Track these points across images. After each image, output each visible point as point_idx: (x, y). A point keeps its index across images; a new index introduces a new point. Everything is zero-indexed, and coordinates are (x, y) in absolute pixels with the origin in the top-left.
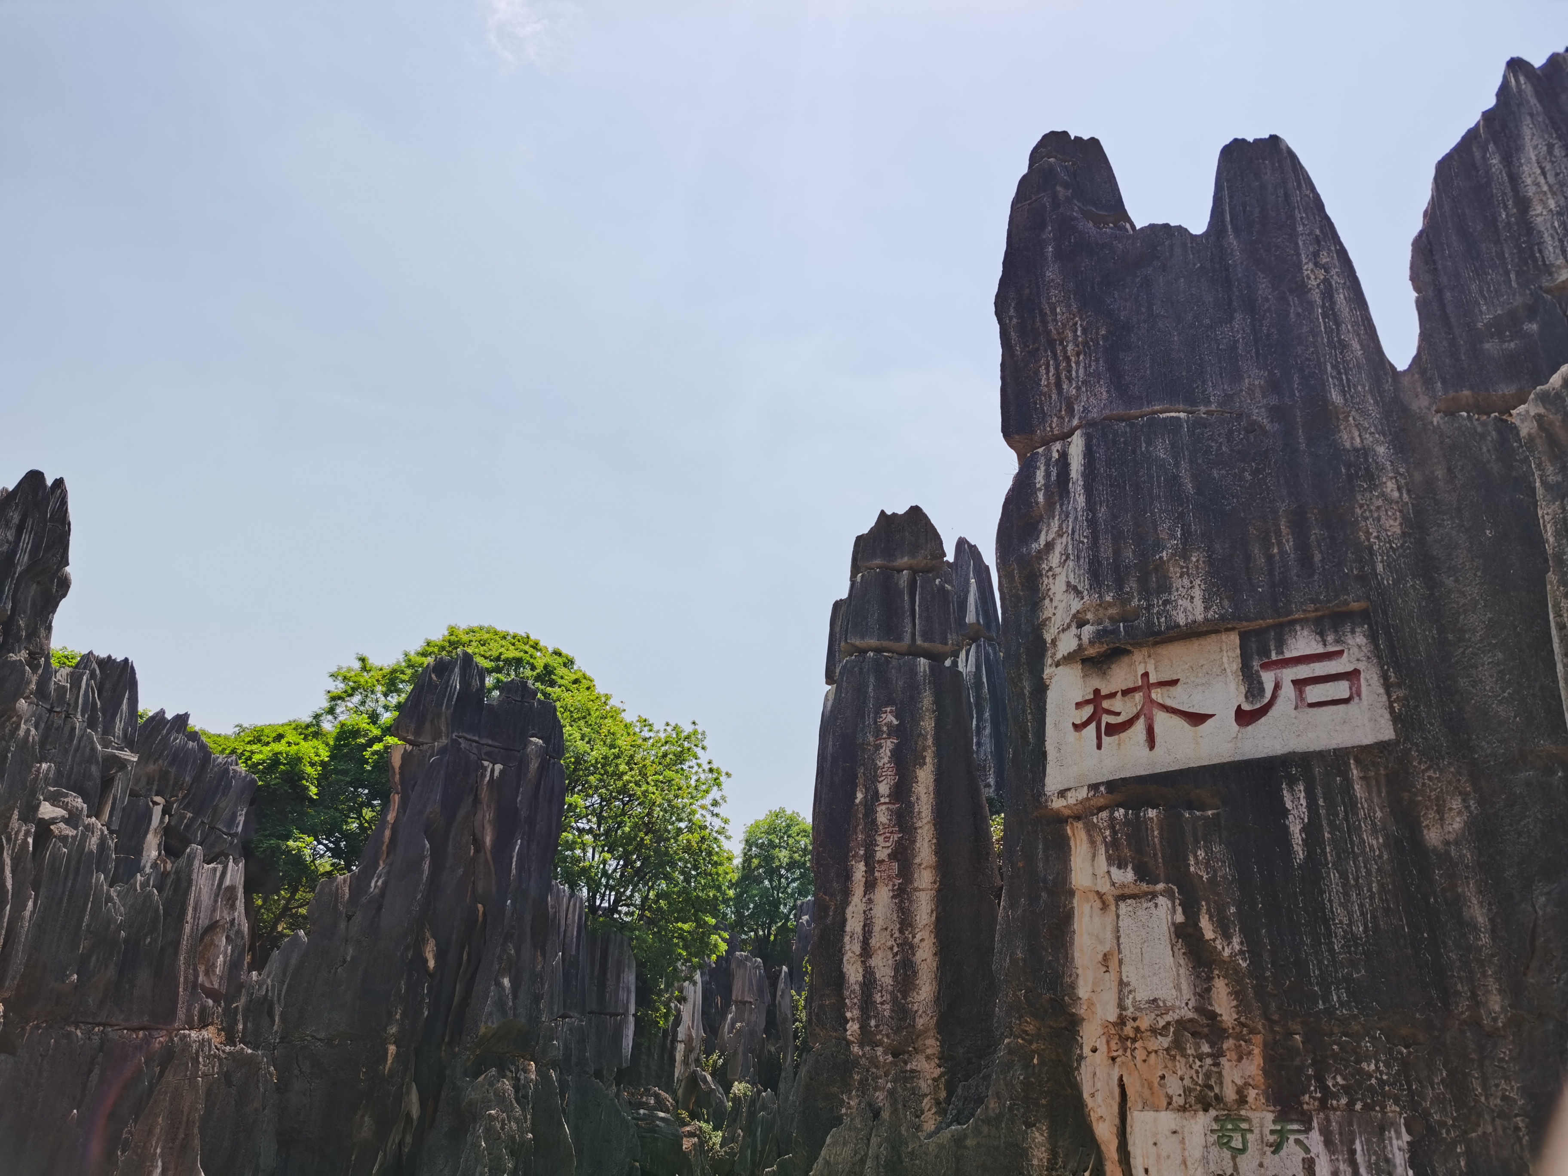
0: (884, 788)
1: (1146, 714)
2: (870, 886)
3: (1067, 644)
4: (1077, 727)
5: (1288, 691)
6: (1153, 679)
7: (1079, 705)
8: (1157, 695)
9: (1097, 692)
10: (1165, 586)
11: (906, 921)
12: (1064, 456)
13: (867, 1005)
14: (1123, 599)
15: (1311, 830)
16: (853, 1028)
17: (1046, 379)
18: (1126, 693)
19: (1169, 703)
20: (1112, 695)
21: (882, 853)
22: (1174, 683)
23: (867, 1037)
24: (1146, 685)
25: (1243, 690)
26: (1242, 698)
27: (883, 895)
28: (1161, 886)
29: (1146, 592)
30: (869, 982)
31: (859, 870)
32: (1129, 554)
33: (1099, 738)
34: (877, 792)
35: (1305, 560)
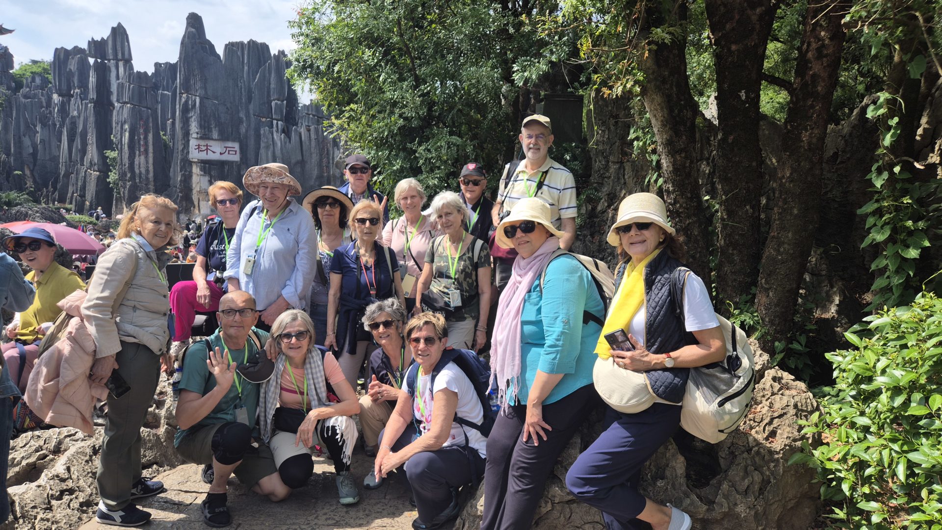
0: (142, 137)
1: (207, 149)
2: (139, 155)
3: (195, 135)
4: (195, 150)
5: (227, 151)
7: (195, 146)
8: (209, 147)
9: (199, 144)
10: (211, 131)
11: (147, 162)
12: (195, 100)
13: (140, 177)
14: (205, 132)
15: (228, 171)
16: (137, 181)
17: (192, 82)
18: (204, 146)
19: (210, 149)
20: (201, 146)
21: (142, 150)
22: (211, 146)
23: (140, 182)
24: (207, 146)
25: (221, 150)
27: (142, 157)
29: (208, 131)
30: (140, 171)
31: (137, 152)
32: (206, 125)
33: (198, 152)
35: (232, 133)
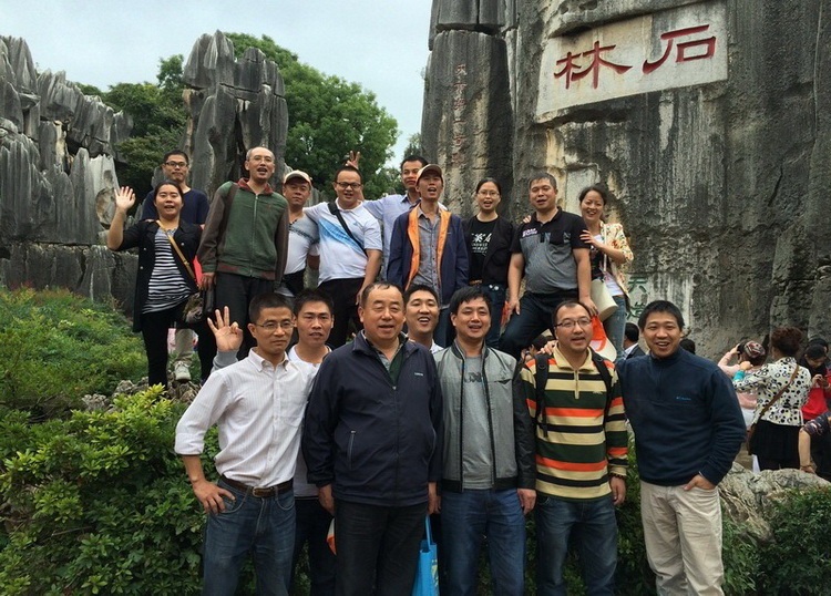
0: (457, 113)
1: (594, 66)
2: (449, 167)
3: (555, 26)
4: (557, 76)
5: (674, 51)
6: (601, 46)
7: (559, 62)
8: (602, 55)
9: (569, 53)
11: (467, 185)
15: (673, 131)
18: (585, 54)
19: (608, 60)
20: (578, 56)
21: (456, 150)
22: (613, 47)
24: (597, 49)
25: (650, 51)
26: (648, 56)
27: (456, 172)
28: (590, 164)
31: (443, 159)
33: (568, 82)
34: (453, 115)
